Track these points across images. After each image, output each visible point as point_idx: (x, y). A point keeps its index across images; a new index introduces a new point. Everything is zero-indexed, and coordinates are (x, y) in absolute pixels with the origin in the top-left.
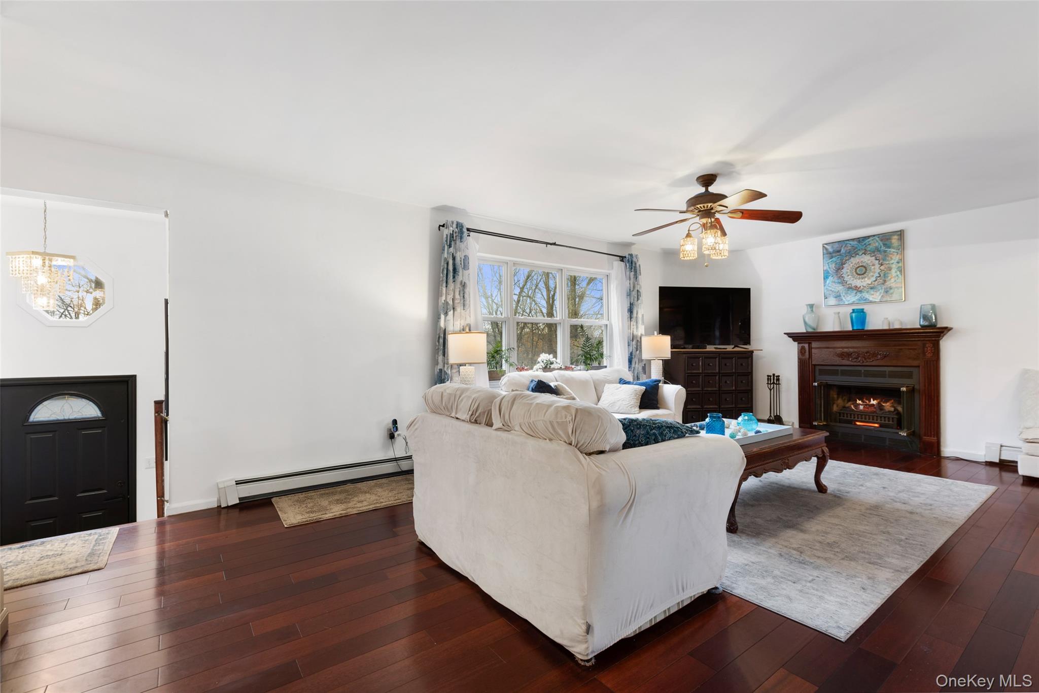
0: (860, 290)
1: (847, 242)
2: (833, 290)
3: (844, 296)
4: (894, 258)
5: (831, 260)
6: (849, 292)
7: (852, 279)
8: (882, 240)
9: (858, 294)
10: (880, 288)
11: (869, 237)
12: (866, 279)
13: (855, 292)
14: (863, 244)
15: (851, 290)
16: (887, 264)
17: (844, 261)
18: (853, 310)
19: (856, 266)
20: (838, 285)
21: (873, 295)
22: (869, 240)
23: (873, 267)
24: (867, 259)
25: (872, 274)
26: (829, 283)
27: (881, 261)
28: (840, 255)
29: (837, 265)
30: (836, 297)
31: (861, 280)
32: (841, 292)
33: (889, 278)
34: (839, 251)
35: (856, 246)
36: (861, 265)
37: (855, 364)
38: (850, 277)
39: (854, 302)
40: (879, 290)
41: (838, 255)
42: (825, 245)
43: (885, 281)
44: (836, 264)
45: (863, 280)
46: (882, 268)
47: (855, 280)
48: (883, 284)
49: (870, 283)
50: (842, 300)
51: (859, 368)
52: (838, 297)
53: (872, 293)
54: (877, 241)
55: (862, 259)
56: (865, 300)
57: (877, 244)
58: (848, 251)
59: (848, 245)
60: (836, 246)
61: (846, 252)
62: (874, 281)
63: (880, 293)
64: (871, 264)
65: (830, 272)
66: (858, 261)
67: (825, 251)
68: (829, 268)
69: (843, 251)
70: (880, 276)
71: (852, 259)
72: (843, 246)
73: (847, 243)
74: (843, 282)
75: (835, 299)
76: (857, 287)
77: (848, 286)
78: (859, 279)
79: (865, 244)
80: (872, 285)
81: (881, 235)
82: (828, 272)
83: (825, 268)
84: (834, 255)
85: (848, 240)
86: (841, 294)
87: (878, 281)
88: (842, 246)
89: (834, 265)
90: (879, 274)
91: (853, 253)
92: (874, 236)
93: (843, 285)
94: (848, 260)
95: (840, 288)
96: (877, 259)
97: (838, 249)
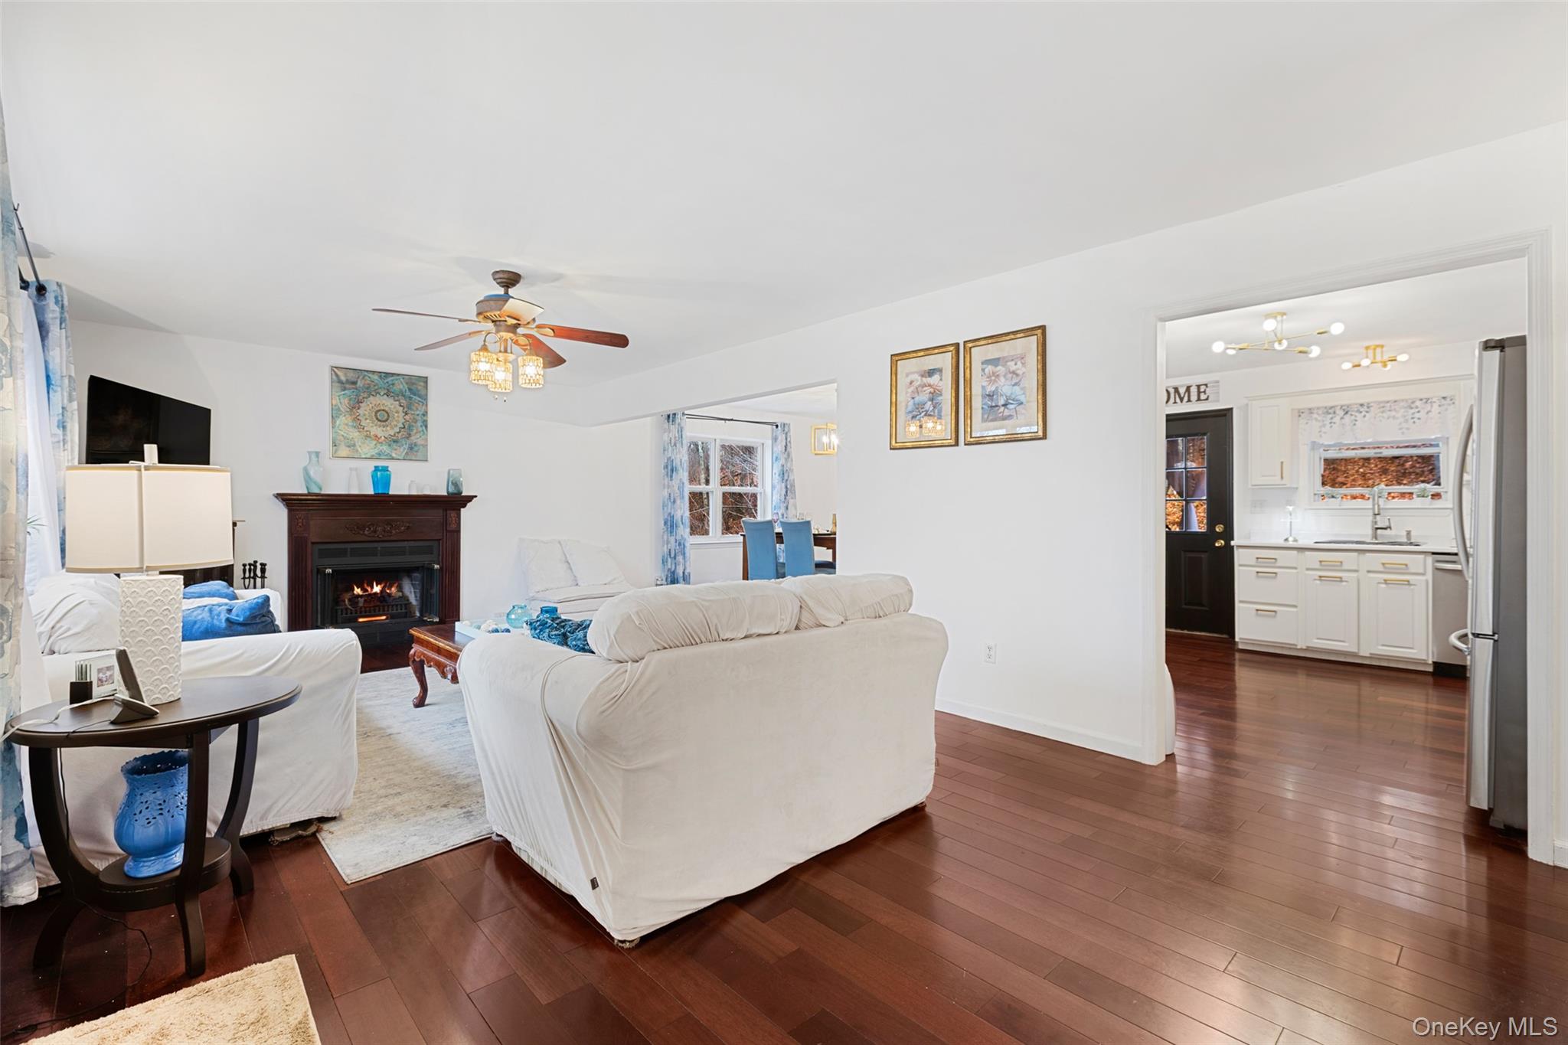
0: (380, 441)
1: (366, 373)
2: (345, 435)
3: (360, 446)
4: (419, 409)
5: (343, 393)
6: (367, 442)
7: (371, 425)
8: (407, 383)
9: (379, 446)
10: (404, 442)
11: (393, 374)
12: (388, 428)
13: (374, 442)
14: (385, 381)
15: (369, 439)
16: (412, 414)
17: (361, 398)
18: (376, 467)
19: (377, 409)
20: (351, 429)
21: (396, 450)
22: (392, 378)
23: (396, 415)
24: (389, 403)
25: (395, 423)
26: (340, 425)
27: (406, 409)
28: (356, 389)
29: (352, 402)
30: (349, 447)
31: (382, 428)
32: (356, 440)
33: (415, 431)
34: (354, 383)
35: (376, 381)
36: (382, 408)
37: (373, 539)
38: (368, 421)
39: (373, 455)
40: (403, 445)
41: (353, 388)
42: (335, 369)
43: (410, 435)
44: (350, 400)
45: (384, 429)
46: (407, 417)
47: (375, 428)
48: (408, 438)
49: (392, 434)
50: (357, 451)
51: (376, 545)
52: (351, 446)
53: (396, 447)
54: (402, 383)
55: (384, 402)
56: (386, 455)
57: (401, 387)
58: (366, 386)
59: (367, 377)
60: (351, 375)
61: (363, 385)
62: (398, 433)
63: (405, 449)
64: (394, 410)
65: (341, 409)
66: (379, 402)
67: (334, 377)
68: (341, 403)
69: (360, 384)
70: (404, 427)
71: (372, 398)
72: (361, 378)
73: (365, 376)
74: (360, 427)
75: (348, 449)
76: (376, 436)
77: (365, 434)
78: (380, 426)
79: (387, 382)
80: (395, 438)
81: (407, 377)
82: (339, 408)
83: (334, 402)
84: (347, 386)
85: (367, 371)
86: (357, 444)
87: (402, 433)
88: (358, 377)
89: (346, 401)
90: (403, 424)
91: (371, 391)
92: (399, 375)
93: (359, 432)
94: (367, 398)
95: (355, 434)
96: (401, 406)
97: (354, 380)
